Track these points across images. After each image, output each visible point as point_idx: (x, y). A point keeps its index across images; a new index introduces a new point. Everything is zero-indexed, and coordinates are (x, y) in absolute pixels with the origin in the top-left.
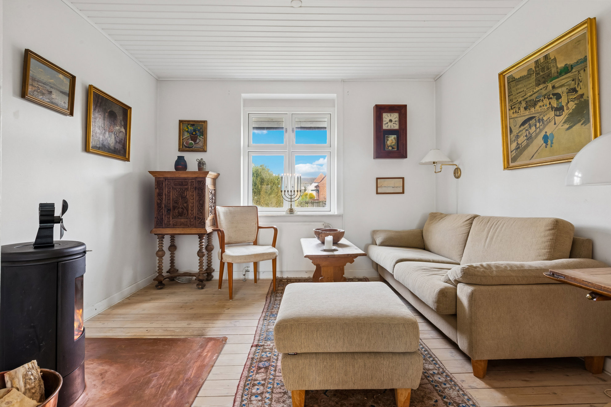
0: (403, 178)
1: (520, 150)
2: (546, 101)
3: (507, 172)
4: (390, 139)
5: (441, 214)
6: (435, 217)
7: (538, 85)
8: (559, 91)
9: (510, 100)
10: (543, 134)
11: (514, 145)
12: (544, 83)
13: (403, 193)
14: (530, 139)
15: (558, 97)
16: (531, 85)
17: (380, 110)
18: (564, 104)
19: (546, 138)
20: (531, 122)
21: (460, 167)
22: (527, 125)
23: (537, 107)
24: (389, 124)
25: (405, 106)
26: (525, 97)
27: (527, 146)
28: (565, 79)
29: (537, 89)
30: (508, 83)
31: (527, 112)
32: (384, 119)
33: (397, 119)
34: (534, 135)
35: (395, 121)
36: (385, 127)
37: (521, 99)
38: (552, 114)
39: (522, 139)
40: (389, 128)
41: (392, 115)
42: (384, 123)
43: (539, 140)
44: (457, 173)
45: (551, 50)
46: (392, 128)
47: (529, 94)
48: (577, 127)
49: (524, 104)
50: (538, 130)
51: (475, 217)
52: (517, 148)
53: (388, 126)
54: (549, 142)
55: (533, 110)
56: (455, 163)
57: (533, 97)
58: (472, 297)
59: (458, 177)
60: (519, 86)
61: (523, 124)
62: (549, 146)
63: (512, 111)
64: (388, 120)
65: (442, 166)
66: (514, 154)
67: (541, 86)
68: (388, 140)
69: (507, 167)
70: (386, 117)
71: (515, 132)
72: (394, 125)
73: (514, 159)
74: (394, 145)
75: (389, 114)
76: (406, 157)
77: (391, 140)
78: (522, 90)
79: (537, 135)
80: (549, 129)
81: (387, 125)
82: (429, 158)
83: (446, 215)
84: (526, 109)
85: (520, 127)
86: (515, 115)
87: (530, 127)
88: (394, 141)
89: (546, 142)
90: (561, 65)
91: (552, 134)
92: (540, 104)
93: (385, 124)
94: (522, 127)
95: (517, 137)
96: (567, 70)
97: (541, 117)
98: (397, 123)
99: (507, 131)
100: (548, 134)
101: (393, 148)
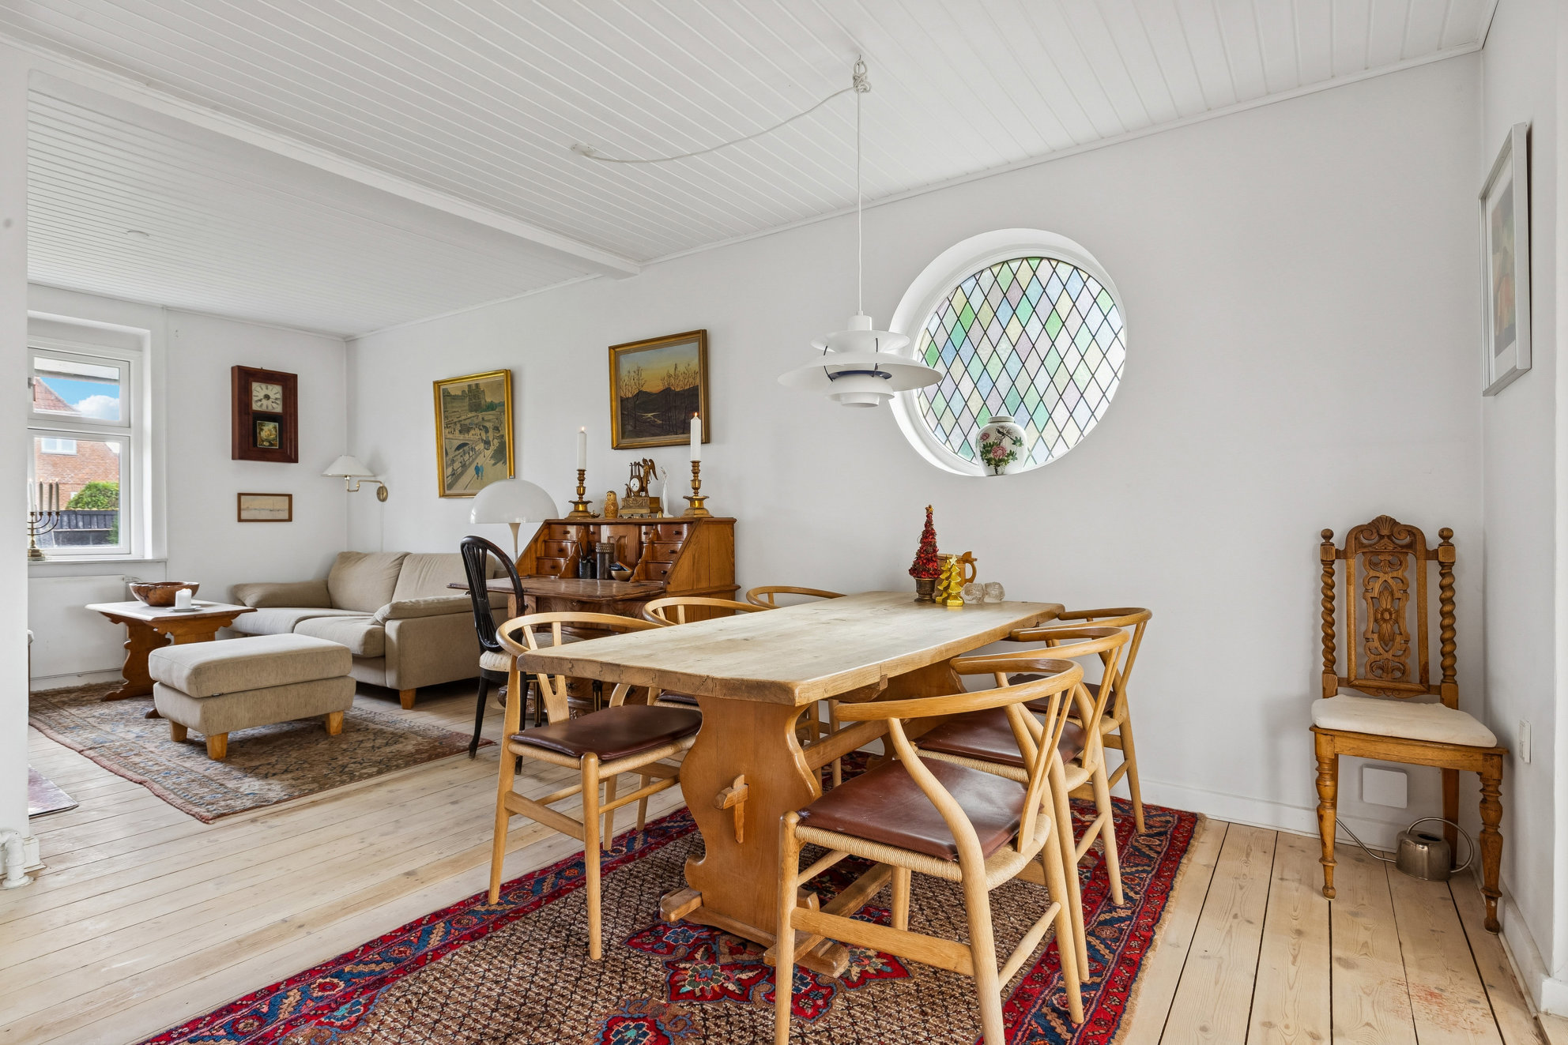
0: (290, 496)
1: (456, 477)
2: (477, 431)
3: (443, 500)
4: (266, 428)
5: (358, 553)
6: (349, 558)
7: (471, 411)
8: (488, 425)
9: (446, 417)
10: (474, 465)
11: (450, 470)
12: (476, 411)
13: (290, 519)
14: (464, 466)
15: (487, 431)
16: (465, 408)
17: (245, 378)
18: (491, 439)
19: (477, 469)
20: (465, 448)
21: (386, 485)
22: (461, 450)
23: (471, 434)
24: (265, 402)
25: (295, 377)
26: (460, 419)
27: (462, 473)
28: (490, 415)
29: (470, 415)
30: (444, 396)
31: (462, 437)
32: (254, 393)
33: (279, 396)
34: (467, 463)
35: (276, 399)
36: (256, 407)
37: (456, 420)
38: (481, 446)
39: (457, 465)
40: (264, 409)
41: (270, 387)
42: (254, 399)
43: (471, 471)
44: (382, 494)
45: (482, 381)
46: (270, 409)
47: (463, 417)
48: (500, 464)
49: (458, 427)
50: (471, 459)
51: (406, 555)
52: (453, 475)
53: (261, 406)
54: (480, 475)
55: (466, 435)
56: (379, 478)
57: (467, 422)
58: (400, 631)
59: (383, 500)
60: (454, 405)
61: (458, 448)
62: (480, 478)
63: (447, 430)
64: (261, 396)
65: (360, 483)
66: (449, 480)
67: (473, 414)
68: (262, 430)
69: (443, 495)
70: (259, 389)
71: (450, 456)
72: (274, 405)
73: (450, 486)
74: (274, 440)
75: (264, 386)
76: (296, 461)
77: (268, 431)
78: (456, 410)
79: (470, 464)
80: (480, 461)
81: (259, 403)
82: (336, 469)
83: (366, 555)
84: (460, 432)
85: (455, 450)
86: (450, 436)
87: (465, 454)
88: (274, 432)
89: (477, 473)
90: (489, 400)
91: (482, 466)
92: (472, 432)
93: (257, 401)
94: (457, 452)
95: (453, 461)
96: (491, 407)
97: (474, 446)
98: (280, 402)
99: (443, 452)
100: (479, 465)
101: (271, 445)
